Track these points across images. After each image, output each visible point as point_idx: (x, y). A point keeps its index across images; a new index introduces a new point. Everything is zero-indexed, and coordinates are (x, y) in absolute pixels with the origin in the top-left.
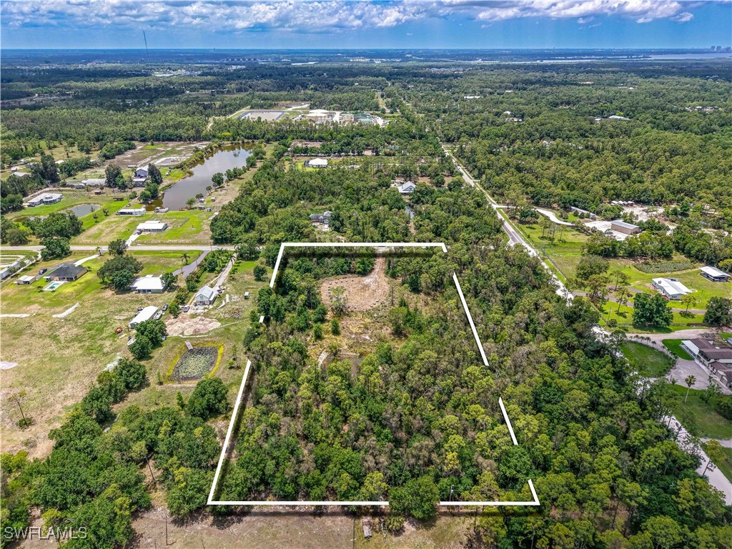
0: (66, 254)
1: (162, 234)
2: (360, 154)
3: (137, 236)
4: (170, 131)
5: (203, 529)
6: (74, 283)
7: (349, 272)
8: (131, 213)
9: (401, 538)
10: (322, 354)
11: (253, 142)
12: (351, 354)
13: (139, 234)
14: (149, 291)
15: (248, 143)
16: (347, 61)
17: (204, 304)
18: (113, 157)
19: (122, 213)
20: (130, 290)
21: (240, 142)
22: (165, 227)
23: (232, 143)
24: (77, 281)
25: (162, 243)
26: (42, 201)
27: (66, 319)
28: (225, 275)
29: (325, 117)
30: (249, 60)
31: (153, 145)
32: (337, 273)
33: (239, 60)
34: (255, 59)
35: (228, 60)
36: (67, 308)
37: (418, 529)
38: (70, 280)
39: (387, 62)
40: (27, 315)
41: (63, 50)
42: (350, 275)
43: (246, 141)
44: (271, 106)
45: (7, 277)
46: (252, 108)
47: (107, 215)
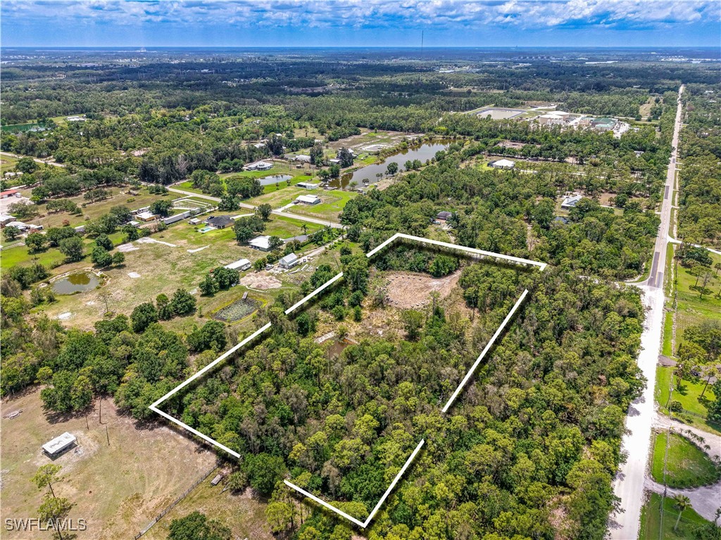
0: (236, 209)
1: (312, 207)
2: (561, 160)
3: (294, 205)
4: (395, 121)
5: (128, 423)
6: (220, 231)
7: (424, 271)
8: (305, 187)
9: (234, 498)
10: (330, 334)
11: (464, 138)
12: (354, 341)
13: (296, 203)
14: (258, 248)
15: (460, 138)
16: (657, 60)
17: (284, 267)
18: (337, 140)
19: (299, 185)
20: (248, 244)
21: (452, 137)
22: (318, 201)
23: (443, 138)
24: (223, 230)
25: (305, 215)
26: (256, 168)
27: (192, 255)
28: (323, 249)
29: (560, 119)
30: (542, 58)
31: (376, 132)
32: (411, 269)
33: (531, 58)
34: (548, 58)
35: (519, 58)
36: (200, 247)
37: (254, 498)
38: (219, 227)
39: (711, 62)
40: (174, 246)
41: (384, 48)
42: (424, 274)
43: (458, 136)
44: (516, 105)
45: (188, 217)
46: (496, 105)
47: (289, 185)
